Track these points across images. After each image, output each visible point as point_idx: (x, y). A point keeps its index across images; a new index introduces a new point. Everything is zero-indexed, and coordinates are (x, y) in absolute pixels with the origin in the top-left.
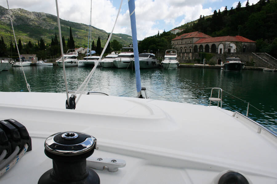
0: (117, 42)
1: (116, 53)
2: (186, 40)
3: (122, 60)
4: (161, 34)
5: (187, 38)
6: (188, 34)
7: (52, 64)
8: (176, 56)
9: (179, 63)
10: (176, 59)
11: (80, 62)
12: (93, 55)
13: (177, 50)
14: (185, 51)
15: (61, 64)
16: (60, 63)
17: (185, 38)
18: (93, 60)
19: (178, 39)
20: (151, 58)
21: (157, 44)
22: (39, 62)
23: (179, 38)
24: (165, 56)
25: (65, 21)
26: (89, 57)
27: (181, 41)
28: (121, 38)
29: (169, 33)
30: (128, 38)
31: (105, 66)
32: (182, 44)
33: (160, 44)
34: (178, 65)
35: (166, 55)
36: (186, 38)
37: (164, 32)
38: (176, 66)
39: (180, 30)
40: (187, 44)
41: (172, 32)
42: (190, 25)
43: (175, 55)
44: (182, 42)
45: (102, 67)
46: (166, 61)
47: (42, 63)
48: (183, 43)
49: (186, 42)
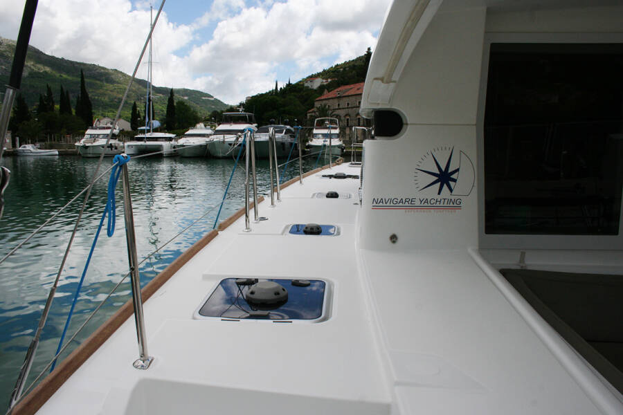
0: (186, 106)
1: (205, 126)
2: (347, 99)
3: (226, 140)
4: (281, 88)
5: (352, 96)
6: (352, 86)
7: (57, 153)
8: (337, 131)
9: (344, 145)
10: (338, 136)
11: (129, 146)
12: (156, 130)
13: (340, 120)
14: (348, 122)
15: (88, 149)
16: (86, 147)
17: (346, 94)
18: (157, 141)
19: (330, 97)
20: (288, 135)
21: (282, 109)
22: (25, 147)
23: (333, 96)
24: (315, 131)
25: (53, 57)
26: (148, 135)
27: (336, 101)
28: (186, 98)
29: (300, 87)
30: (204, 98)
31: (186, 155)
32: (340, 109)
33: (287, 108)
34: (343, 150)
35: (316, 129)
36: (348, 96)
37: (289, 85)
38: (338, 151)
39: (324, 81)
40: (352, 108)
41: (306, 85)
42: (342, 69)
43: (336, 128)
44: (339, 105)
45: (178, 156)
46: (317, 142)
47: (32, 149)
48: (341, 107)
49: (348, 104)
